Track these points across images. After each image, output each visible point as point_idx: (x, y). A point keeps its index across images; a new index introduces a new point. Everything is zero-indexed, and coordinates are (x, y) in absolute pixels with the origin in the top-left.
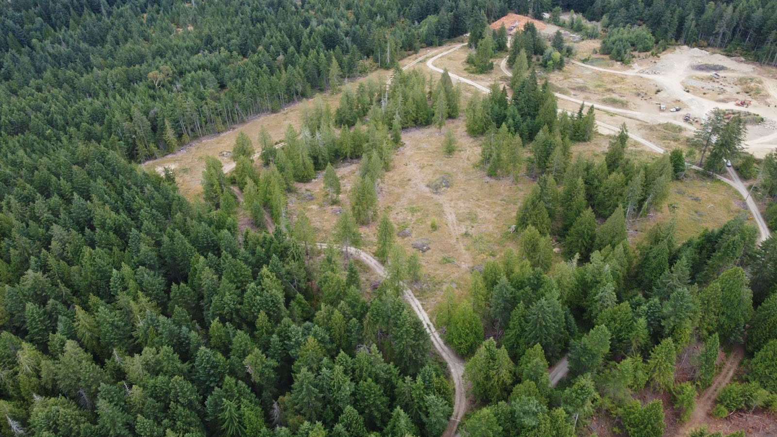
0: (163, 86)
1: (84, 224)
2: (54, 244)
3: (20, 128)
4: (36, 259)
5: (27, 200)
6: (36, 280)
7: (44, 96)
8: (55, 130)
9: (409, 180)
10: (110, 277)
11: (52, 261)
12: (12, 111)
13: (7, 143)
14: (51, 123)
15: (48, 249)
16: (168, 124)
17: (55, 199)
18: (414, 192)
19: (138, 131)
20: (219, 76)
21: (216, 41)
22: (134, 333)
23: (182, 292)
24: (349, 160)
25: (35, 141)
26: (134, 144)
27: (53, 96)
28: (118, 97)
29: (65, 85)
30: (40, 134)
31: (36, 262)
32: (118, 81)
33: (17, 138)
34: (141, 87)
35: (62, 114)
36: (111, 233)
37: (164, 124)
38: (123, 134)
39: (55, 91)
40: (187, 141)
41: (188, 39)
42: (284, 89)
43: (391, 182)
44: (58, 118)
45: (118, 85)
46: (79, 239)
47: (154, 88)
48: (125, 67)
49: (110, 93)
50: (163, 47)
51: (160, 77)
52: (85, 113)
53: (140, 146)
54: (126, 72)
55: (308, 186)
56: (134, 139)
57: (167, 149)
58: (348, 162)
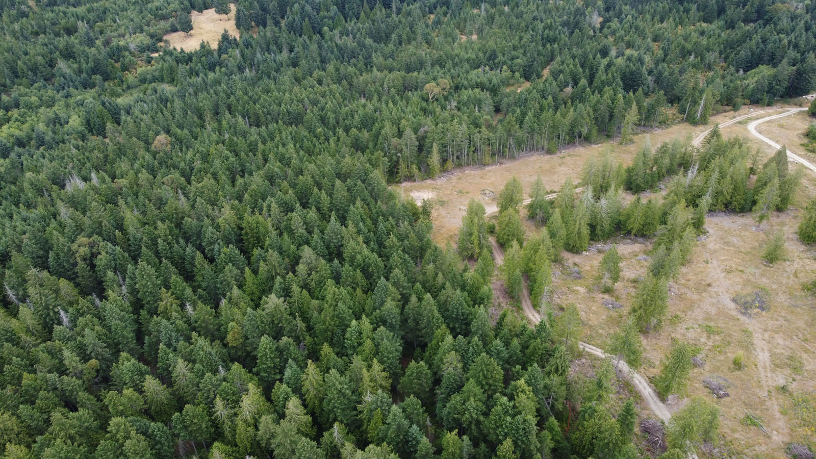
0: (437, 100)
1: (334, 253)
2: (301, 268)
3: (296, 119)
4: (281, 280)
5: (288, 208)
6: (277, 307)
7: (323, 90)
8: (326, 129)
9: (709, 285)
11: (295, 288)
12: (292, 100)
13: (281, 133)
14: (323, 120)
15: (294, 272)
16: (435, 148)
17: (312, 214)
18: (713, 304)
19: (405, 150)
20: (496, 99)
21: (500, 58)
22: (358, 405)
24: (633, 237)
25: (305, 137)
26: (398, 162)
27: (331, 92)
28: (391, 105)
29: (344, 82)
30: (311, 130)
31: (281, 283)
32: (394, 87)
33: (290, 129)
34: (414, 97)
35: (335, 112)
37: (431, 147)
38: (389, 149)
39: (334, 87)
40: (450, 169)
41: (471, 51)
42: (566, 129)
43: (683, 282)
44: (331, 116)
45: (393, 91)
46: (326, 270)
47: (427, 100)
48: (403, 73)
49: (384, 98)
50: (444, 56)
51: (437, 90)
52: (356, 117)
53: (402, 166)
54: (404, 78)
55: (577, 259)
56: (399, 158)
57: (428, 173)
58: (630, 239)
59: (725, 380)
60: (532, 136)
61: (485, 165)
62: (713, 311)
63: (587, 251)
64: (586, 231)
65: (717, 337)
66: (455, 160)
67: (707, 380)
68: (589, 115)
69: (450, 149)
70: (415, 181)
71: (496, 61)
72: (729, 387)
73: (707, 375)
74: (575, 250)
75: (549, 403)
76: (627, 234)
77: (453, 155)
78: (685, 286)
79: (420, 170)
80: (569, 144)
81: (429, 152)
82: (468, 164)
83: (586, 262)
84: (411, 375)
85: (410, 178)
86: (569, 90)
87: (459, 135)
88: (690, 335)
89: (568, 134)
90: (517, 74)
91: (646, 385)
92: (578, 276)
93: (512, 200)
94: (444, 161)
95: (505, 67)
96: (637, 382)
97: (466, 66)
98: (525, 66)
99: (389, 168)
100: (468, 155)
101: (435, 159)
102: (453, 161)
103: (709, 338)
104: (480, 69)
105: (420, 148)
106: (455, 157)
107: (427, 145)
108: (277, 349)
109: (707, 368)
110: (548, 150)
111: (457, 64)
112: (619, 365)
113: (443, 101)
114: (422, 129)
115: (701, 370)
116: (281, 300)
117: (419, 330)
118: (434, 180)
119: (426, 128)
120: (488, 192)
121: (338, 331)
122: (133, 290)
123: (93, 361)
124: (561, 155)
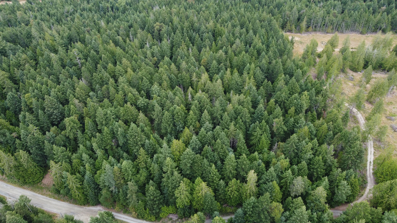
0: (315, 2)
1: (248, 43)
2: (234, 46)
4: (225, 48)
5: (234, 26)
6: (221, 55)
8: (259, 5)
10: (245, 66)
11: (230, 51)
13: (240, 4)
14: (260, 2)
15: (231, 47)
16: (305, 19)
17: (244, 30)
19: (291, 17)
22: (242, 90)
23: (268, 84)
25: (250, 7)
26: (286, 22)
30: (253, 5)
31: (225, 49)
33: (244, 3)
36: (256, 51)
38: (284, 16)
40: (310, 31)
42: (374, 23)
46: (243, 48)
47: (309, 2)
52: (274, 2)
53: (288, 24)
55: (354, 74)
56: (287, 20)
57: (299, 30)
58: (385, 72)
60: (355, 24)
61: (327, 33)
63: (360, 72)
64: (362, 63)
66: (314, 27)
68: (388, 19)
69: (312, 21)
70: (292, 33)
73: (394, 124)
74: (355, 70)
75: (316, 109)
76: (384, 70)
77: (313, 25)
79: (296, 28)
80: (373, 32)
81: (302, 21)
82: (319, 31)
83: (358, 76)
84: (264, 85)
85: (290, 31)
86: (384, 8)
87: (319, 16)
88: (393, 110)
89: (374, 27)
91: (363, 120)
92: (352, 80)
93: (333, 44)
94: (308, 27)
96: (360, 118)
99: (282, 24)
100: (320, 27)
101: (304, 24)
102: (312, 27)
105: (299, 19)
106: (314, 26)
107: (302, 17)
108: (218, 67)
109: (395, 122)
110: (362, 32)
112: (353, 110)
113: (317, 3)
114: (302, 11)
115: (392, 121)
116: (224, 53)
117: (273, 75)
118: (301, 34)
119: (304, 11)
120: (324, 43)
121: (242, 67)
122: (172, 42)
123: (155, 58)
124: (367, 36)
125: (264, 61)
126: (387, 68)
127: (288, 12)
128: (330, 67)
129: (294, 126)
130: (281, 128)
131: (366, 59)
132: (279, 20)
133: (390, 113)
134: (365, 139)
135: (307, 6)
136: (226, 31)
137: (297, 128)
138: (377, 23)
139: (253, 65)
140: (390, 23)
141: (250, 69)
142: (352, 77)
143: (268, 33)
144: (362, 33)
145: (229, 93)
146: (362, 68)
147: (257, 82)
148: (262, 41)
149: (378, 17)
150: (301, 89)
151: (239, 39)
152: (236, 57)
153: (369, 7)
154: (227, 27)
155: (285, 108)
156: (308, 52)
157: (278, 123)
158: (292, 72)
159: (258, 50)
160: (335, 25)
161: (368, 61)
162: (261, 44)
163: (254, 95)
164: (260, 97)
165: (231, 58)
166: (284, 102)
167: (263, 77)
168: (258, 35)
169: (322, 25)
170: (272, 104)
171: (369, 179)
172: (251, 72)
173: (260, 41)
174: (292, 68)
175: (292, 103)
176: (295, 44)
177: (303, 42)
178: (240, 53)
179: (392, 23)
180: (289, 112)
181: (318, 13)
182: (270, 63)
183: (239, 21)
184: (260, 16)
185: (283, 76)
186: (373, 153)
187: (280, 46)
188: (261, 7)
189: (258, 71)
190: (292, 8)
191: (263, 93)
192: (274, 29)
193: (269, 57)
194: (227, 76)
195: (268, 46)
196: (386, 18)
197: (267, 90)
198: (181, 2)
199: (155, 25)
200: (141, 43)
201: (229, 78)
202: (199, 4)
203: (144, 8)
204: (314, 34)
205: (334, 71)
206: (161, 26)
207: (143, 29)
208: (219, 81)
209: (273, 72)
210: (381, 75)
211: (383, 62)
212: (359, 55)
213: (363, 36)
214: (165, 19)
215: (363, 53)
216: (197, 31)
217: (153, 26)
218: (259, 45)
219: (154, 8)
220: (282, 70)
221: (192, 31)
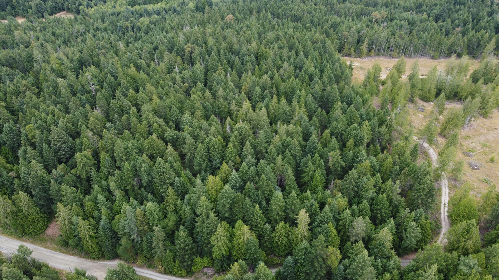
0: (377, 22)
1: (299, 67)
2: (282, 70)
3: (297, 19)
5: (281, 48)
6: (266, 80)
7: (316, 7)
8: (311, 25)
10: (295, 93)
11: (276, 76)
12: (298, 10)
13: (288, 24)
14: (312, 22)
15: (278, 72)
16: (366, 41)
17: (293, 52)
19: (349, 38)
20: (412, 27)
22: (291, 120)
23: (322, 114)
24: (462, 101)
25: (300, 27)
26: (344, 45)
27: (320, 9)
28: (350, 20)
29: (329, 6)
30: (305, 25)
31: (270, 74)
32: (355, 12)
33: (294, 23)
34: (365, 19)
35: (319, 19)
36: (307, 76)
37: (365, 39)
38: (341, 38)
39: (322, 7)
40: (372, 55)
44: (316, 20)
45: (354, 14)
46: (292, 72)
47: (371, 22)
48: (363, 6)
49: (348, 17)
51: (378, 16)
52: (329, 22)
53: (346, 47)
54: (362, 9)
55: (425, 104)
56: (345, 42)
57: (359, 54)
58: (461, 103)
59: (481, 164)
60: (425, 47)
61: (393, 57)
62: (492, 139)
63: (432, 102)
64: (434, 92)
65: (487, 149)
66: (376, 51)
67: (471, 162)
68: (464, 41)
69: (374, 43)
70: (351, 57)
71: (421, 9)
72: (481, 167)
73: (472, 160)
74: (425, 99)
75: (379, 142)
76: (460, 100)
77: (376, 48)
78: (481, 126)
79: (355, 52)
80: (447, 56)
81: (363, 43)
82: (383, 55)
83: (429, 106)
84: (318, 114)
85: (349, 55)
86: (459, 29)
87: (382, 37)
88: (472, 145)
89: (448, 50)
90: (431, 18)
91: (436, 156)
92: (422, 111)
93: (399, 70)
94: (370, 51)
95: (425, 13)
96: (432, 154)
97: (402, 10)
98: (438, 15)
99: (339, 48)
100: (384, 50)
101: (364, 47)
102: (375, 51)
103: (482, 148)
104: (409, 12)
105: (358, 41)
106: (377, 49)
107: (362, 39)
108: (262, 95)
109: (473, 158)
110: (433, 56)
111: (396, 8)
112: (424, 144)
113: (380, 23)
114: (362, 32)
115: (469, 158)
116: (269, 79)
117: (328, 104)
118: (362, 58)
119: (365, 31)
120: (389, 68)
121: (291, 95)
122: (206, 67)
123: (186, 84)
124: (440, 61)
125: (317, 87)
126: (463, 98)
127: (345, 33)
128: (396, 96)
129: (353, 161)
130: (338, 162)
131: (439, 87)
132: (335, 42)
133: (468, 148)
134: (438, 178)
135: (368, 26)
136: (272, 54)
137: (357, 163)
138: (451, 46)
139: (303, 92)
140: (466, 46)
141: (300, 97)
142: (423, 107)
143: (321, 56)
144: (433, 58)
145: (276, 124)
146: (434, 97)
147: (308, 112)
148: (315, 65)
149: (452, 38)
150: (362, 119)
151: (288, 62)
152: (283, 83)
153: (441, 28)
154: (273, 49)
155: (342, 141)
156: (370, 78)
157: (334, 157)
158: (351, 100)
159: (310, 76)
160: (402, 48)
161: (441, 89)
162: (313, 68)
163: (306, 127)
164: (312, 128)
165: (278, 84)
166: (342, 134)
167: (316, 106)
168: (310, 58)
169: (387, 48)
170: (327, 136)
171: (443, 223)
172: (302, 100)
173: (312, 65)
174: (351, 95)
175: (350, 135)
176: (354, 70)
177: (364, 67)
178: (288, 78)
179: (468, 46)
180: (347, 145)
181: (382, 34)
182: (324, 90)
183: (288, 42)
184: (312, 37)
185: (340, 104)
186: (447, 193)
187: (336, 71)
188: (314, 28)
189: (310, 99)
190: (350, 28)
191: (316, 124)
192: (329, 51)
193: (323, 83)
194: (273, 104)
195: (322, 71)
196: (461, 41)
197: (321, 120)
198: (217, 22)
199: (185, 47)
200: (168, 68)
201: (276, 106)
202: (239, 23)
203: (172, 28)
204: (377, 59)
205: (401, 99)
206: (192, 48)
207: (171, 51)
208: (264, 109)
209: (328, 101)
210: (456, 105)
211: (458, 90)
212: (430, 81)
213: (435, 61)
214: (198, 39)
215: (434, 80)
216: (238, 53)
217: (183, 48)
218: (312, 69)
219: (184, 27)
220: (339, 98)
221: (230, 54)
